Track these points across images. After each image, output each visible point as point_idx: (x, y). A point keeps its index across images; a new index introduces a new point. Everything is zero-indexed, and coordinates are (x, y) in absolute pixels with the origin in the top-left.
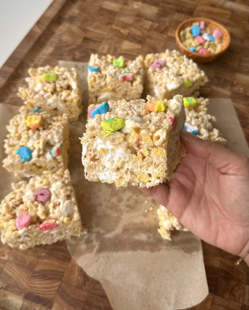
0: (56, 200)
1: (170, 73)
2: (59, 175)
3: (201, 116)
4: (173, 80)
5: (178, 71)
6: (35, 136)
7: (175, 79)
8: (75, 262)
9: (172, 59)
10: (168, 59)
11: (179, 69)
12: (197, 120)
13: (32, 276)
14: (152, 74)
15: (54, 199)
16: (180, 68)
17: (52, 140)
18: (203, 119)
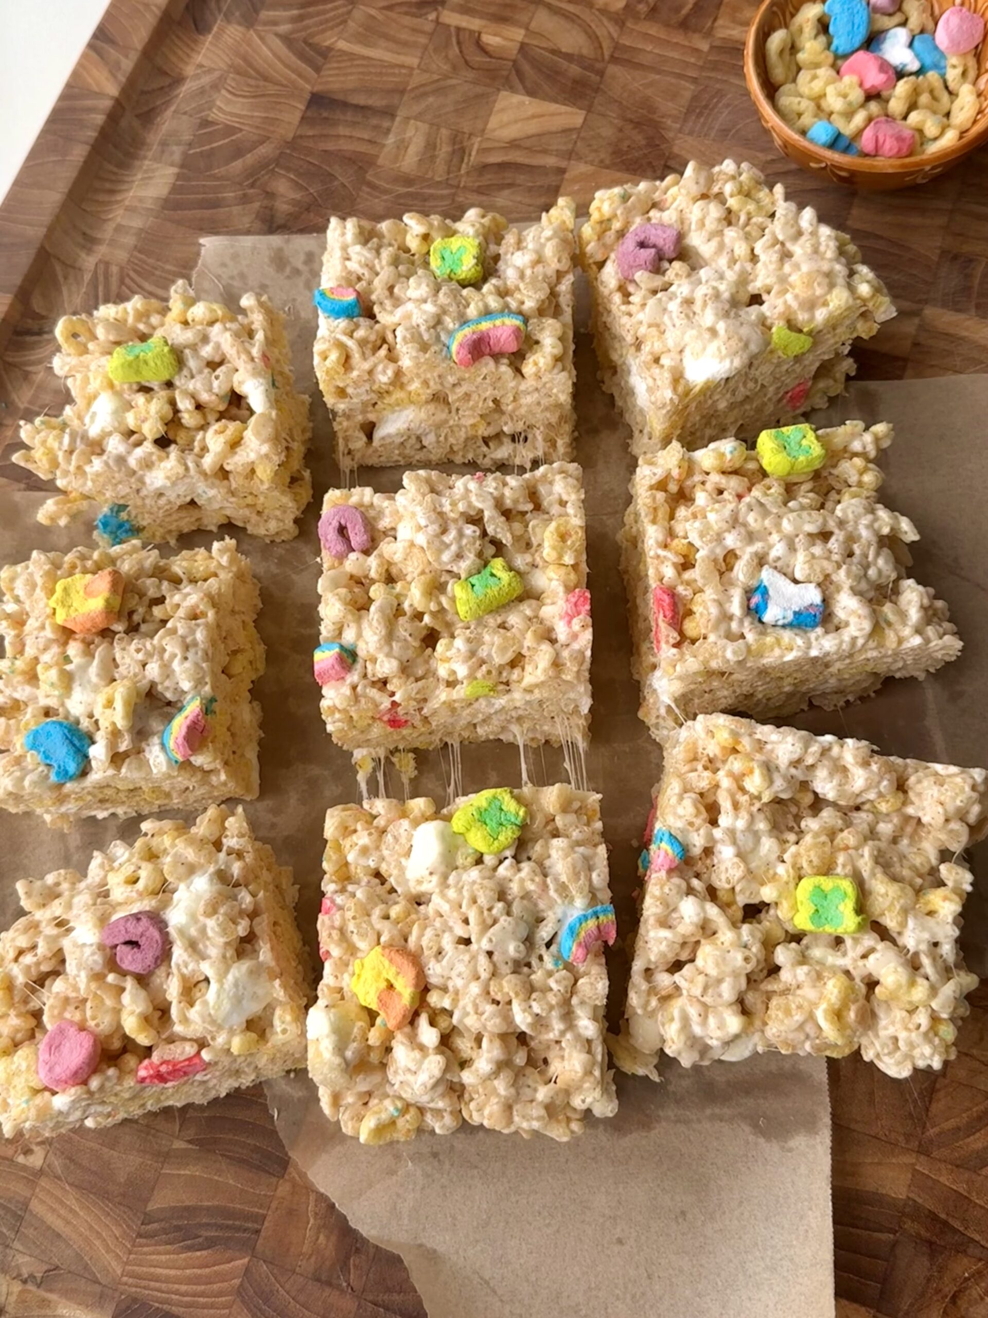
0: (191, 967)
1: (700, 292)
2: (201, 842)
3: (841, 523)
4: (713, 332)
5: (744, 280)
6: (93, 670)
7: (721, 326)
8: (303, 1175)
9: (714, 211)
10: (695, 212)
11: (748, 266)
12: (817, 550)
13: (140, 1235)
14: (617, 298)
15: (180, 962)
16: (754, 258)
17: (167, 683)
18: (851, 539)
